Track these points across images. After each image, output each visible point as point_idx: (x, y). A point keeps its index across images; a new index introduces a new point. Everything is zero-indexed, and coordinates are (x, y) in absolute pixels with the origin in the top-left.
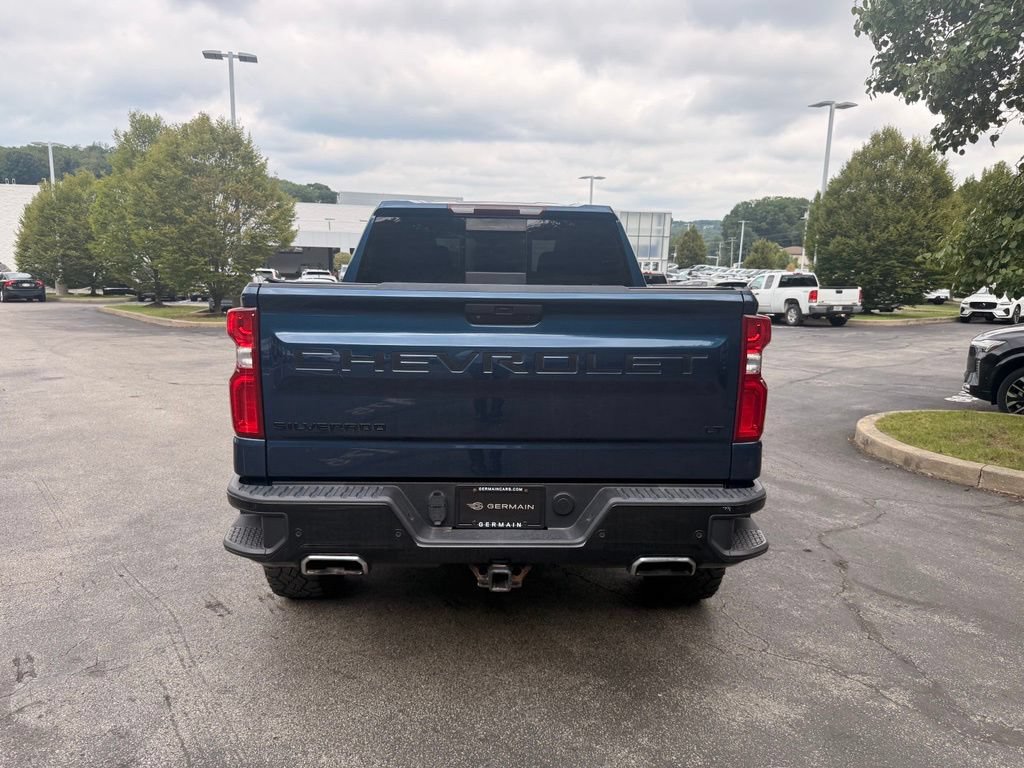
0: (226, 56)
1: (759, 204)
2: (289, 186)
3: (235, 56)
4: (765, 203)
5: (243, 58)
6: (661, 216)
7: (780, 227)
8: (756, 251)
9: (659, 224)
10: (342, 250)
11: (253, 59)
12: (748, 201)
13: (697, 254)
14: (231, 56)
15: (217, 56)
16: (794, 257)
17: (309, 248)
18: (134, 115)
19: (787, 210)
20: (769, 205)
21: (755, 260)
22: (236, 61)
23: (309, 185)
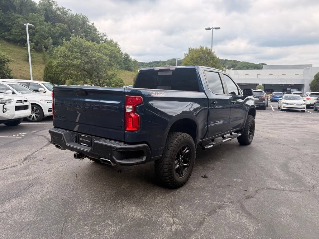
0: (211, 29)
2: (253, 65)
3: (214, 28)
5: (216, 28)
10: (259, 85)
11: (219, 28)
14: (213, 28)
15: (209, 29)
17: (249, 84)
18: (190, 49)
22: (214, 30)
23: (260, 64)
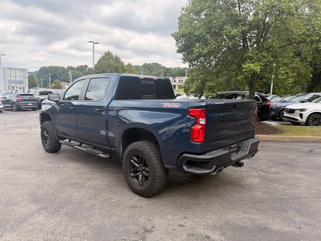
1: (49, 68)
4: (51, 67)
6: (24, 70)
7: (57, 76)
8: (55, 83)
9: (23, 73)
12: (45, 66)
13: (34, 84)
16: (64, 85)
19: (59, 70)
20: (53, 68)
21: (55, 86)
